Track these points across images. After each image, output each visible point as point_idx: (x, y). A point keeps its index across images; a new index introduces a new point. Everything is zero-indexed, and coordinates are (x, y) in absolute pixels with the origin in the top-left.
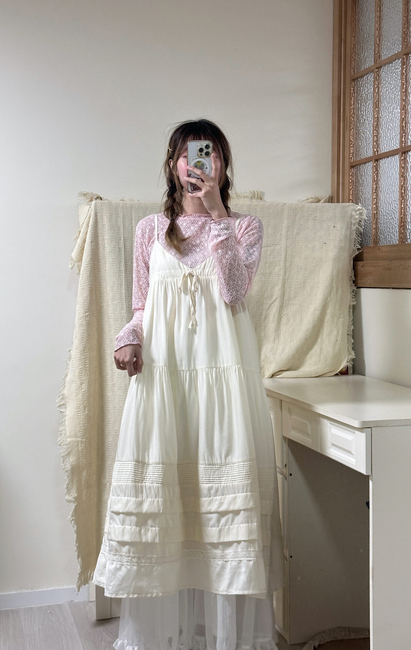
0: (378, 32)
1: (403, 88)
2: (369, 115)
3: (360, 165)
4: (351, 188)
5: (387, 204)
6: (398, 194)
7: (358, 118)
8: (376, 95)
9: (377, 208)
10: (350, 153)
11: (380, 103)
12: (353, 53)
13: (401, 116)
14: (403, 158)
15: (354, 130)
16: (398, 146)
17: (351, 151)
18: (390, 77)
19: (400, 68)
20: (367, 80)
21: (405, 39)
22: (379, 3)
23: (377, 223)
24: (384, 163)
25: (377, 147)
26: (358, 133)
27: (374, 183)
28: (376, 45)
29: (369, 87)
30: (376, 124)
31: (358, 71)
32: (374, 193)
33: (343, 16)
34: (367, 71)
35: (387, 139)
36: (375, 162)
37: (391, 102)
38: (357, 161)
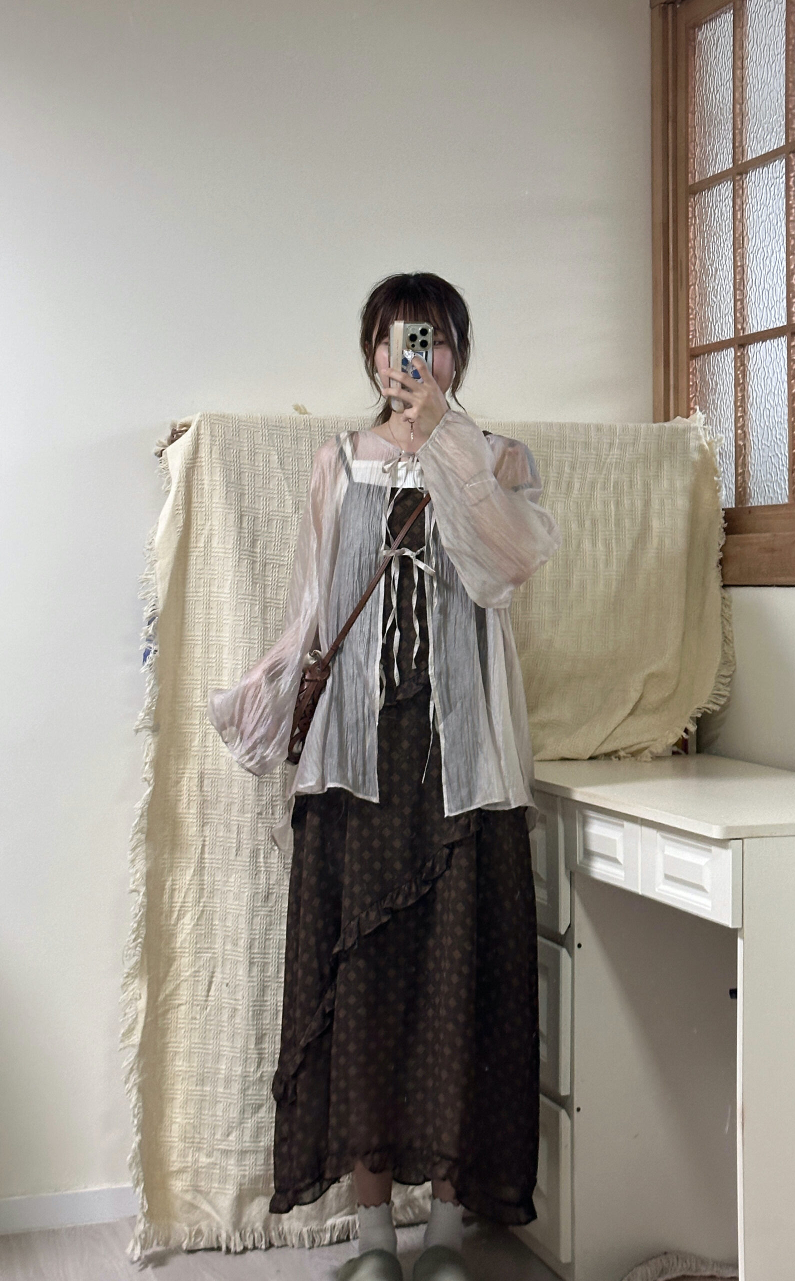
0: (738, 106)
1: (790, 214)
2: (725, 260)
3: (709, 353)
4: (691, 396)
5: (765, 427)
6: (786, 410)
7: (704, 266)
8: (739, 225)
9: (745, 436)
10: (688, 331)
11: (746, 239)
12: (691, 142)
13: (788, 265)
14: (793, 343)
15: (696, 287)
16: (783, 320)
17: (691, 326)
18: (764, 191)
19: (784, 176)
20: (720, 196)
21: (793, 124)
22: (740, 52)
23: (744, 465)
24: (756, 351)
25: (742, 321)
26: (703, 295)
27: (739, 389)
28: (737, 131)
29: (724, 209)
30: (740, 279)
31: (704, 178)
32: (739, 407)
33: (670, 75)
34: (719, 178)
35: (761, 306)
36: (739, 349)
37: (768, 239)
38: (704, 346)
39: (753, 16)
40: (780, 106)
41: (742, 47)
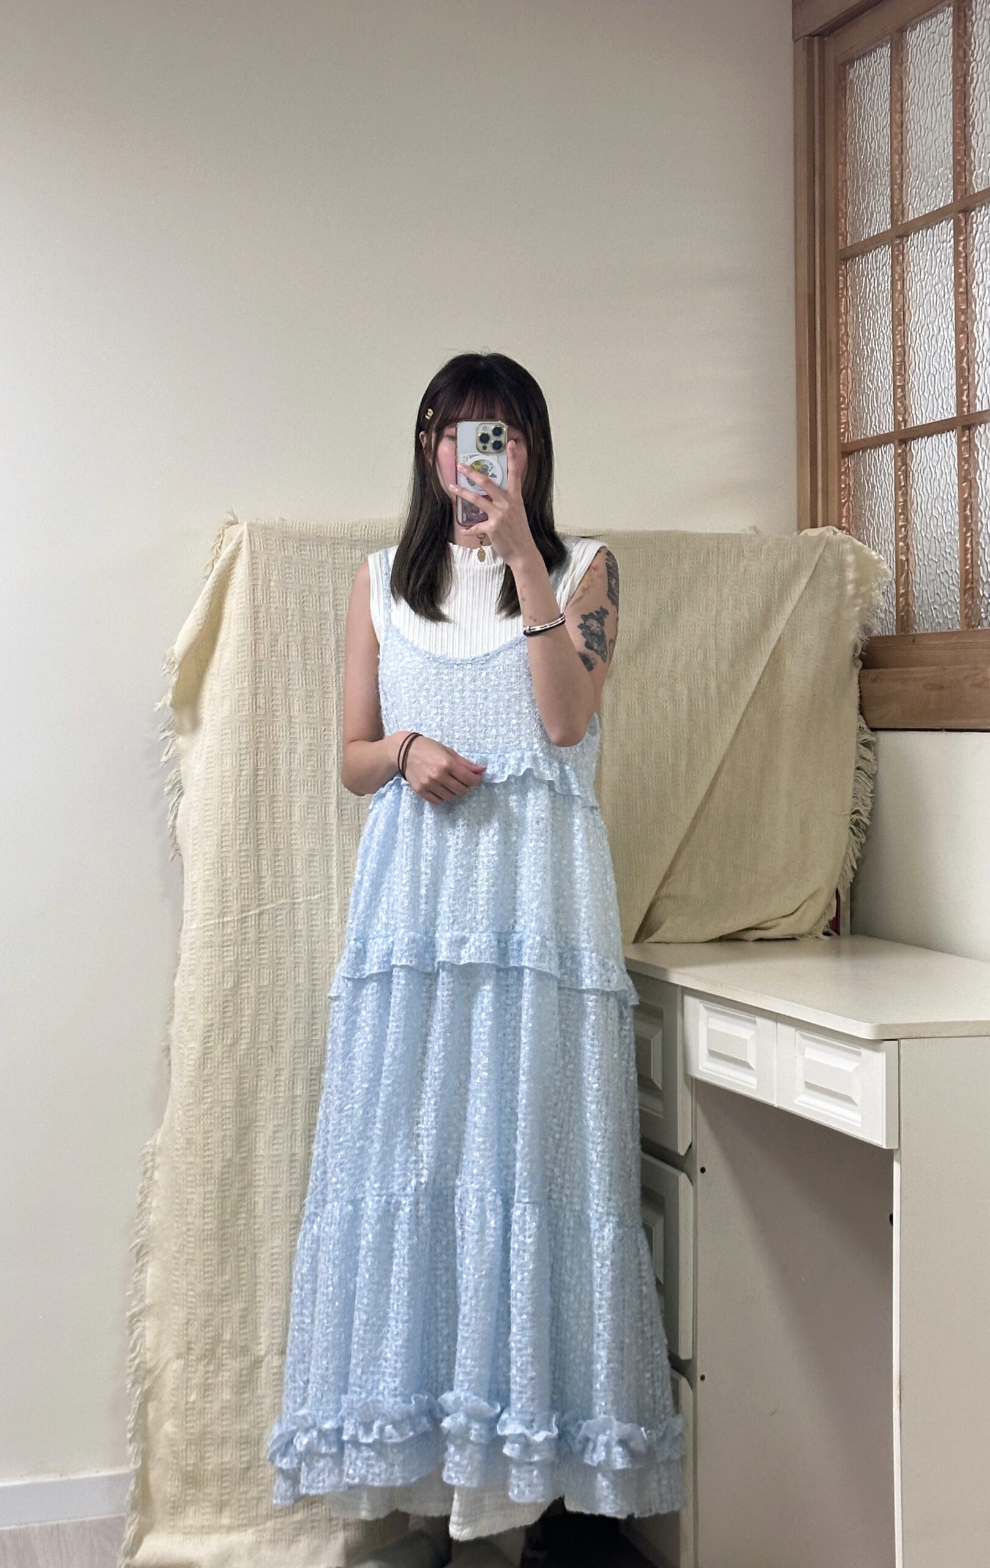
0: (897, 157)
1: (960, 285)
2: (884, 339)
3: (864, 449)
4: (844, 501)
5: (933, 539)
6: (957, 518)
7: (857, 345)
8: (899, 297)
9: (908, 549)
10: (839, 423)
11: (907, 314)
12: (843, 198)
13: (957, 346)
14: (965, 439)
15: (849, 371)
16: (953, 411)
17: (842, 417)
18: (928, 257)
19: (952, 240)
20: (876, 262)
21: (961, 178)
22: (899, 93)
23: (907, 584)
24: (923, 450)
25: (903, 412)
26: (858, 381)
27: (900, 492)
28: (896, 187)
29: (881, 279)
30: (900, 362)
31: (856, 241)
32: (901, 514)
33: (817, 116)
34: (876, 242)
35: (927, 395)
36: (900, 445)
37: (933, 313)
38: (858, 441)
39: (915, 50)
40: (948, 157)
41: (901, 88)
